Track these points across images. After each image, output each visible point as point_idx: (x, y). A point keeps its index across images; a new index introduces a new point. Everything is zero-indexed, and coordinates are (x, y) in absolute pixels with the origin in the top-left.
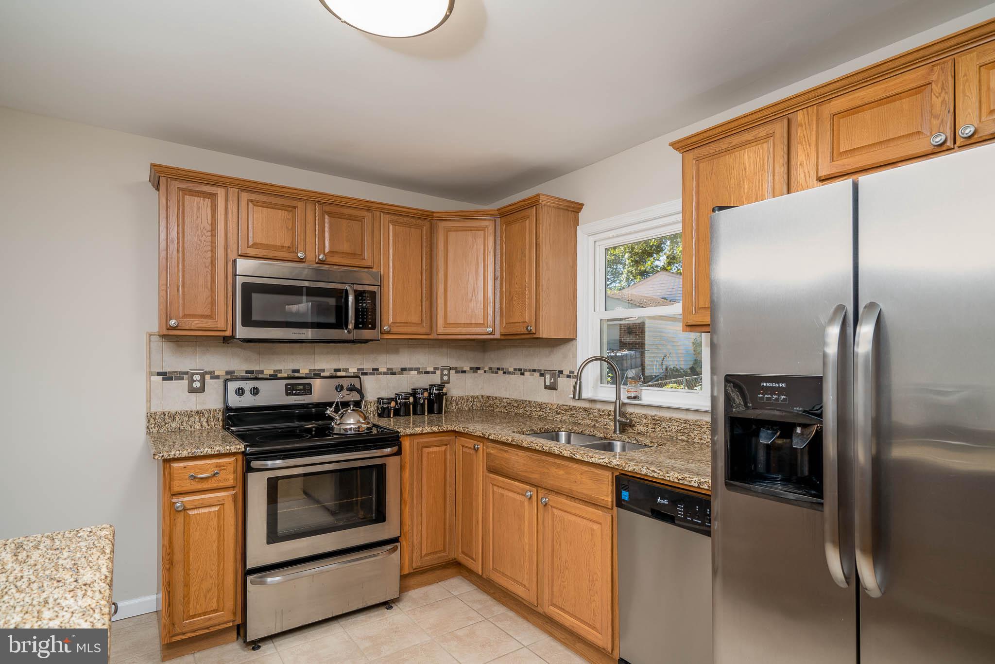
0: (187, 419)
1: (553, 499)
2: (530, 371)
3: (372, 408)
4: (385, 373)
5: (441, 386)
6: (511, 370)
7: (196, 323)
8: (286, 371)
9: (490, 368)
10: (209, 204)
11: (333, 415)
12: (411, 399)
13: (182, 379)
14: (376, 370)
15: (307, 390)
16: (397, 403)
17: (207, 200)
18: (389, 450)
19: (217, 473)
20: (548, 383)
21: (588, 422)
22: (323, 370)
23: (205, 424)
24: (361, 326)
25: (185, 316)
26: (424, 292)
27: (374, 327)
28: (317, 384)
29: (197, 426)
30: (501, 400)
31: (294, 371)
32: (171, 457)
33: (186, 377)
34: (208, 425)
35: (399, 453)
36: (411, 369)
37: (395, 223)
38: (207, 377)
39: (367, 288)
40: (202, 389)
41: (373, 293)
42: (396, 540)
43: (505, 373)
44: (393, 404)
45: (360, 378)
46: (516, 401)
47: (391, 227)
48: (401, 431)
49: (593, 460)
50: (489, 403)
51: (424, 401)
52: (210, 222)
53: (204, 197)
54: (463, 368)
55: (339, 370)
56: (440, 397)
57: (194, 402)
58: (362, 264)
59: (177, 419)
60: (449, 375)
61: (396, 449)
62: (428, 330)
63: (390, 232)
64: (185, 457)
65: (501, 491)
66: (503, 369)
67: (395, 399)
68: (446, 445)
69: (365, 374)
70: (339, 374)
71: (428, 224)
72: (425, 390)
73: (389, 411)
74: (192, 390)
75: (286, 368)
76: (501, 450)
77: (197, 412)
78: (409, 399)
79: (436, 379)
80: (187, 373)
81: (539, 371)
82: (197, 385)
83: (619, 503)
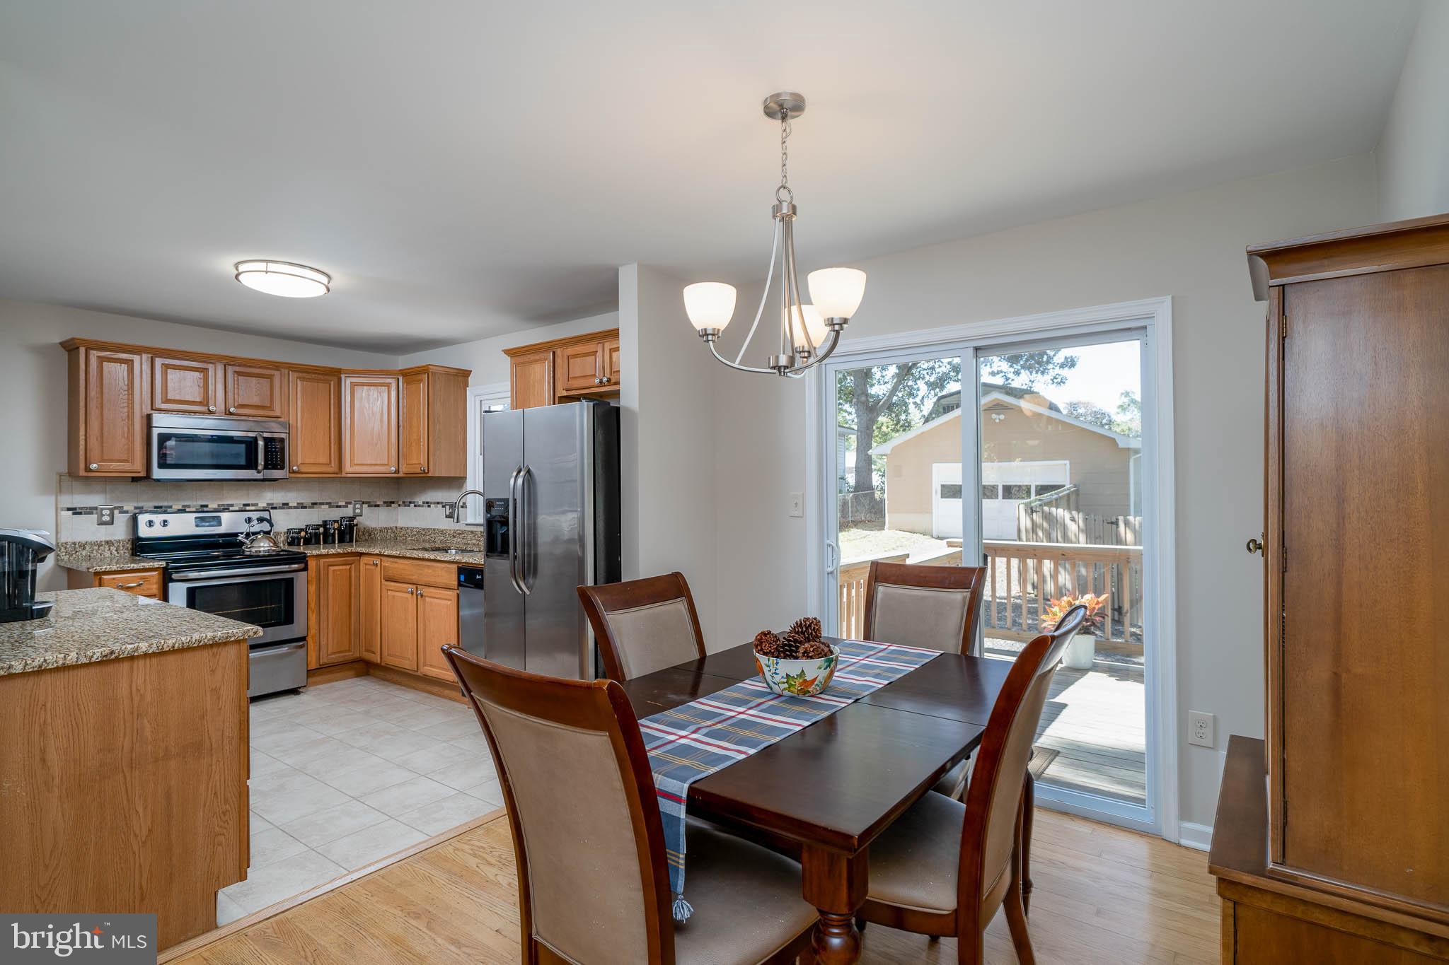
0: (97, 548)
1: (426, 591)
2: (434, 503)
3: (281, 539)
4: (295, 508)
5: (352, 519)
6: (421, 503)
7: (114, 466)
8: (194, 506)
9: (404, 502)
10: (126, 368)
11: (244, 540)
12: (321, 530)
13: (92, 513)
14: (285, 505)
15: (218, 521)
16: (306, 533)
17: (123, 365)
18: (296, 566)
19: (142, 584)
20: (448, 513)
21: (474, 541)
22: (232, 505)
23: (114, 552)
24: (270, 467)
25: (103, 460)
26: (332, 437)
27: (282, 468)
28: (225, 517)
29: (107, 554)
30: (412, 529)
31: (202, 506)
32: (103, 570)
33: (95, 511)
34: (118, 553)
35: (305, 569)
36: (322, 504)
37: (302, 379)
38: (116, 512)
39: (276, 435)
40: (111, 522)
41: (282, 440)
42: (304, 639)
43: (415, 506)
44: (303, 534)
45: (269, 511)
46: (424, 529)
47: (299, 382)
48: (308, 552)
49: (446, 559)
50: (402, 533)
51: (335, 531)
52: (126, 383)
53: (121, 363)
54: (376, 502)
55: (248, 505)
56: (351, 527)
57: (103, 534)
58: (271, 413)
59: (87, 548)
60: (361, 509)
61: (302, 566)
62: (336, 470)
63: (298, 387)
64: (115, 571)
65: (393, 593)
66: (414, 503)
67: (305, 530)
68: (351, 564)
69: (275, 508)
70: (248, 508)
71: (336, 378)
72: (336, 521)
73: (299, 539)
74: (101, 523)
75: (195, 503)
76: (393, 562)
77: (107, 542)
78: (318, 529)
79: (348, 512)
80: (96, 508)
81: (442, 503)
82: (106, 518)
83: (460, 584)
